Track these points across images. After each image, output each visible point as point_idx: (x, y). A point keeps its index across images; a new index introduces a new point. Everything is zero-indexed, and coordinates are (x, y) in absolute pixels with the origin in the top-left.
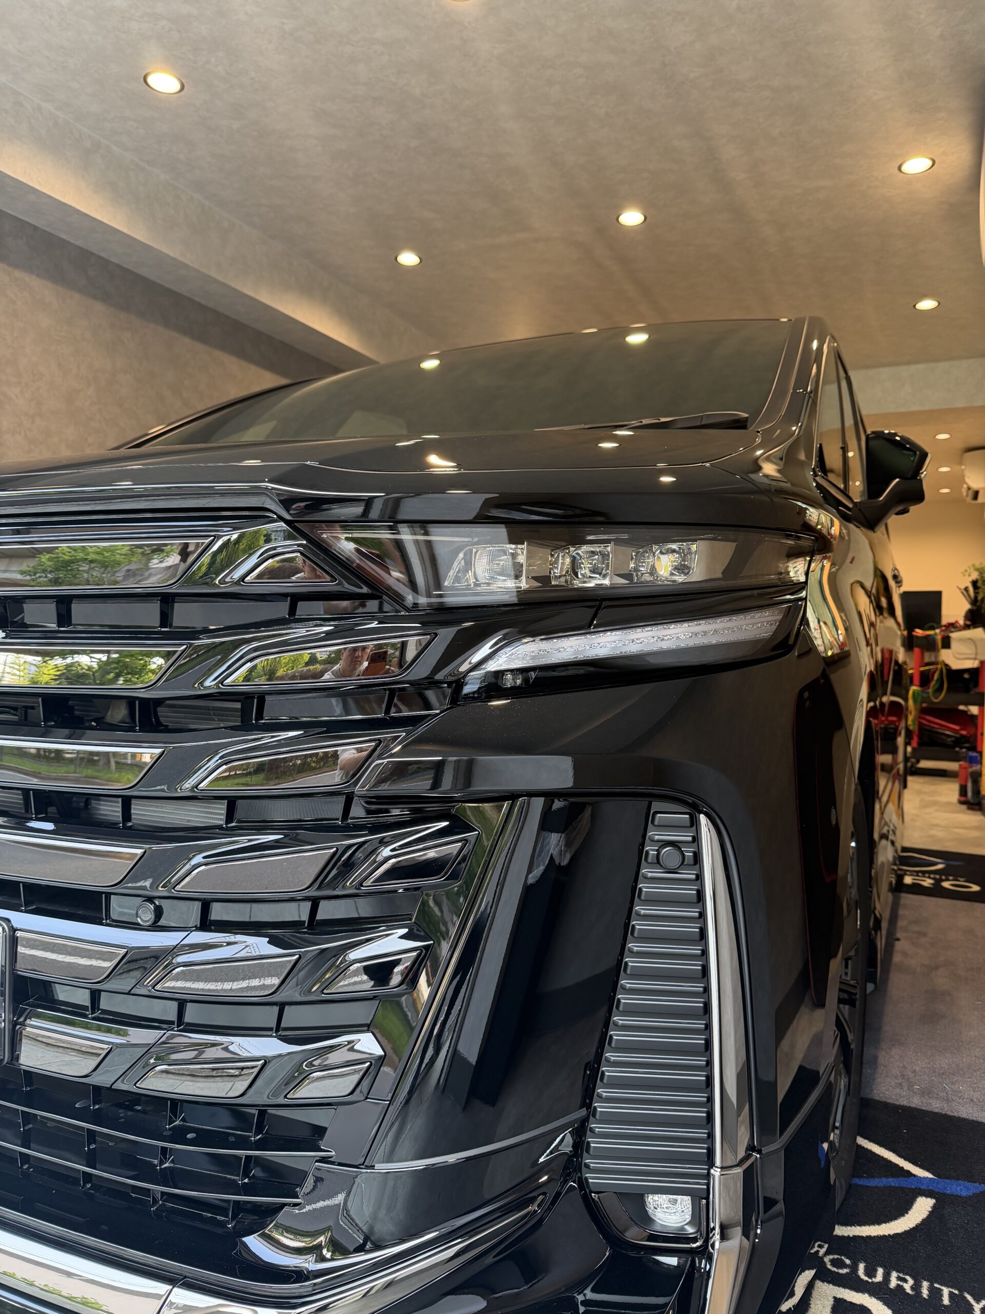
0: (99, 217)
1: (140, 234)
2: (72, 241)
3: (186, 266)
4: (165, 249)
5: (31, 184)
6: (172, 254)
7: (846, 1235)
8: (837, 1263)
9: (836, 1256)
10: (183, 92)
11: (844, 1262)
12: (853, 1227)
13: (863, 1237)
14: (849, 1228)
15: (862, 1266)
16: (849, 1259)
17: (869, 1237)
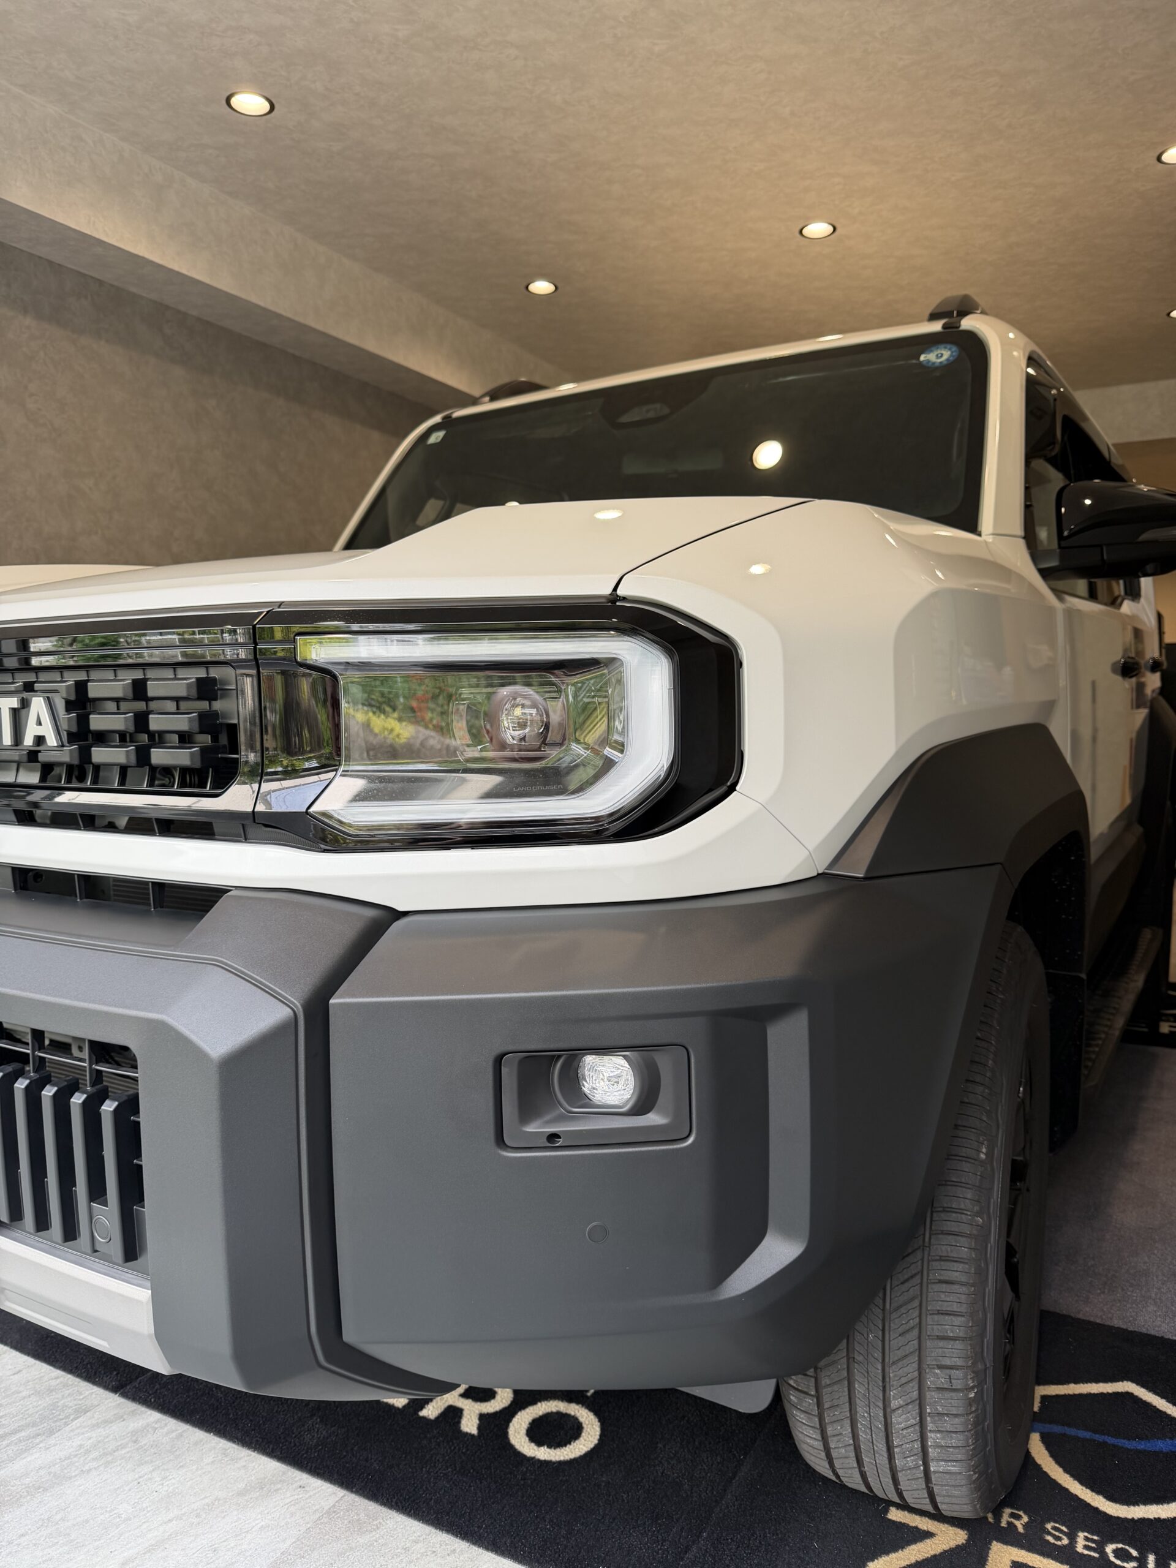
0: (176, 267)
1: (225, 282)
2: (144, 295)
3: (278, 316)
4: (254, 299)
5: (97, 236)
6: (262, 304)
7: (1130, 1517)
8: (1121, 1554)
9: (1120, 1546)
10: (273, 114)
11: (1131, 1554)
12: (1137, 1507)
13: (1149, 1519)
14: (1132, 1507)
15: (1151, 1559)
16: (1136, 1550)
17: (1158, 1520)
